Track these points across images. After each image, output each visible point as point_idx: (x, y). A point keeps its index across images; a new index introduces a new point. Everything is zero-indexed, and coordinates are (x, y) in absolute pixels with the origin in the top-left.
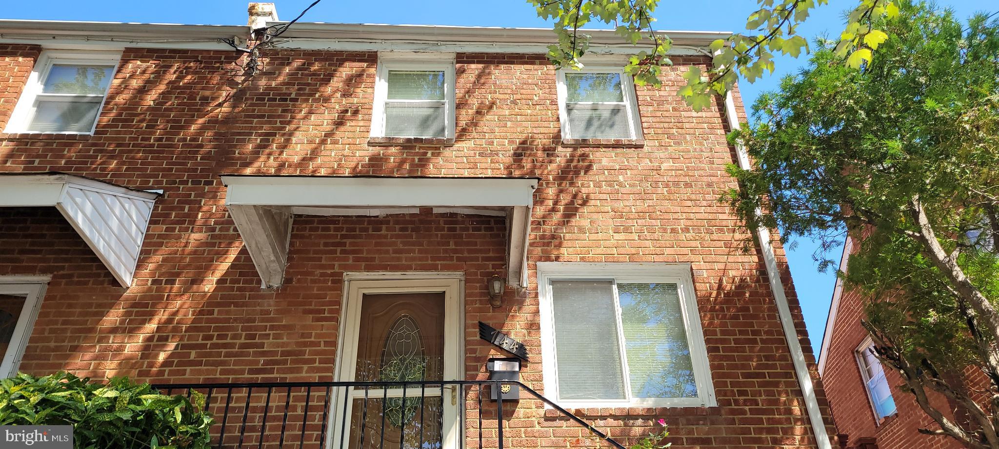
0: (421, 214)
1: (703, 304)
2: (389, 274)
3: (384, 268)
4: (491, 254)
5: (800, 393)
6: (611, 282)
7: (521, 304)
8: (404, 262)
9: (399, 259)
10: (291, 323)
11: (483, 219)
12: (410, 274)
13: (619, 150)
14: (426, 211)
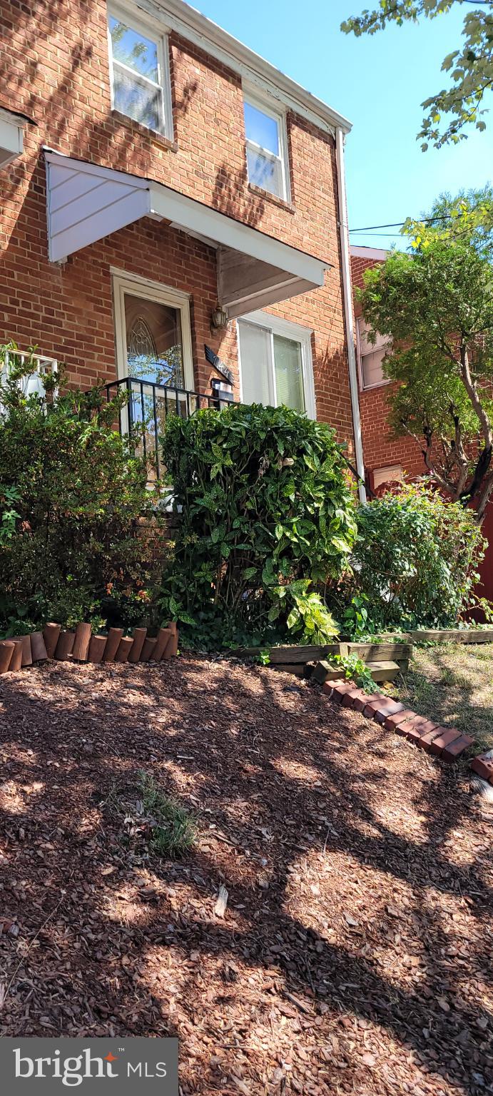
0: (160, 223)
1: (317, 364)
2: (139, 278)
3: (140, 272)
4: (208, 284)
5: (353, 438)
6: (269, 331)
7: (224, 335)
8: (152, 271)
9: (149, 266)
10: (79, 307)
11: (202, 246)
12: (155, 284)
13: (281, 211)
14: (166, 223)
